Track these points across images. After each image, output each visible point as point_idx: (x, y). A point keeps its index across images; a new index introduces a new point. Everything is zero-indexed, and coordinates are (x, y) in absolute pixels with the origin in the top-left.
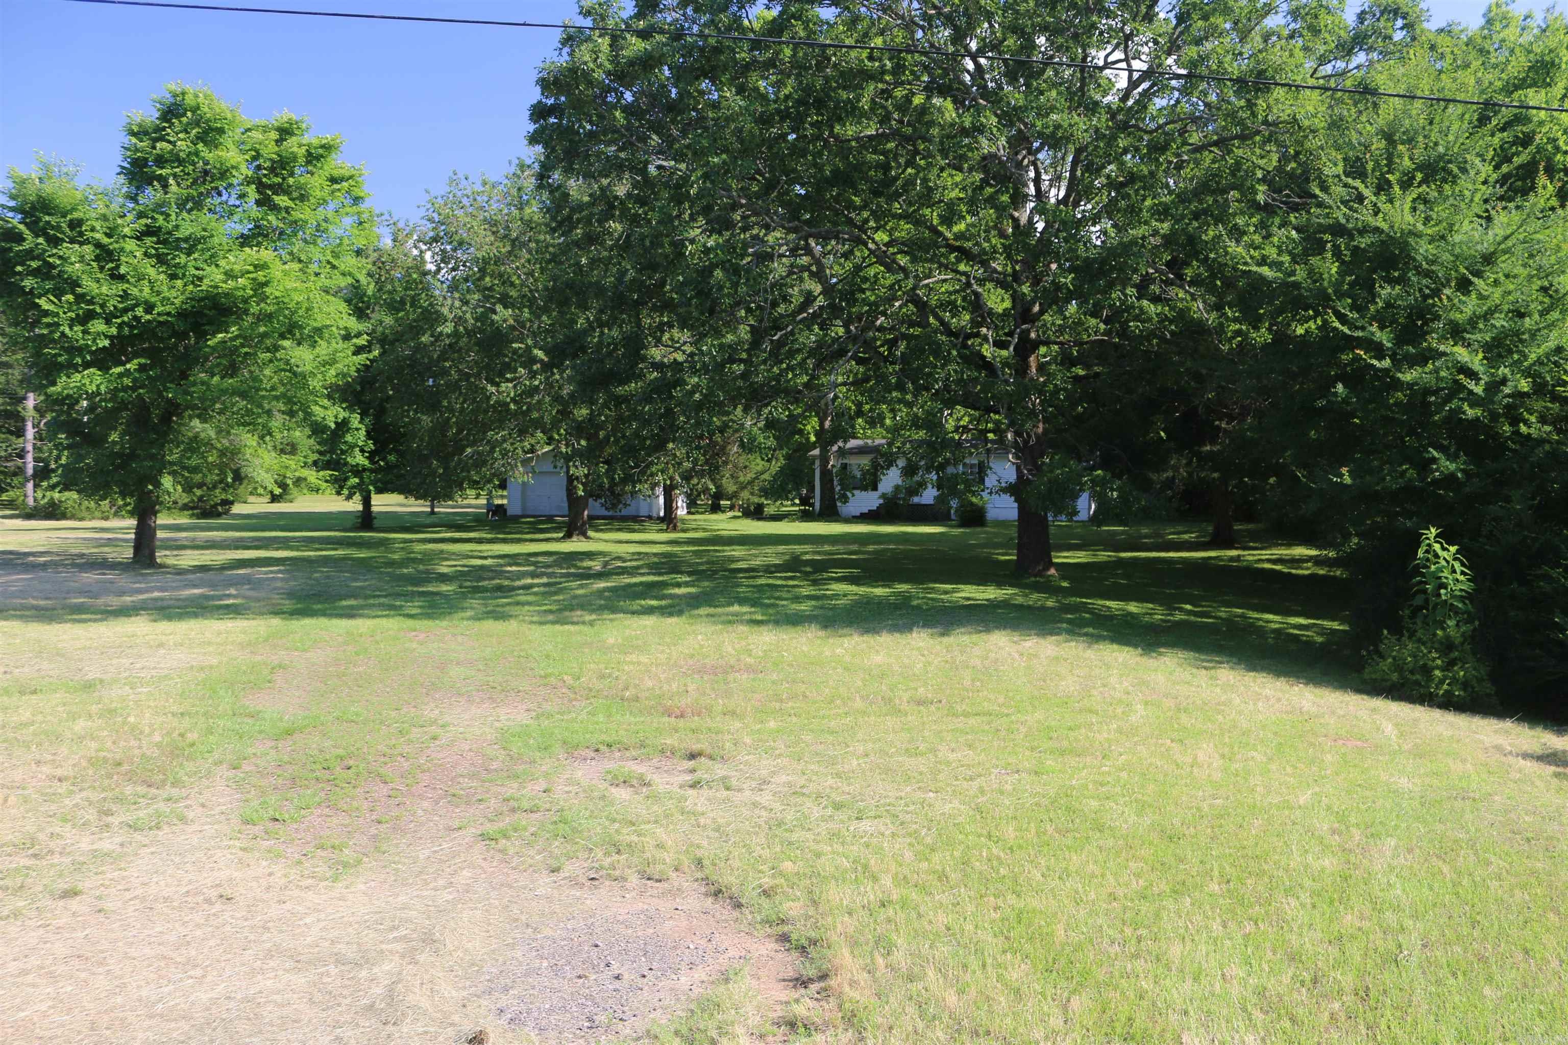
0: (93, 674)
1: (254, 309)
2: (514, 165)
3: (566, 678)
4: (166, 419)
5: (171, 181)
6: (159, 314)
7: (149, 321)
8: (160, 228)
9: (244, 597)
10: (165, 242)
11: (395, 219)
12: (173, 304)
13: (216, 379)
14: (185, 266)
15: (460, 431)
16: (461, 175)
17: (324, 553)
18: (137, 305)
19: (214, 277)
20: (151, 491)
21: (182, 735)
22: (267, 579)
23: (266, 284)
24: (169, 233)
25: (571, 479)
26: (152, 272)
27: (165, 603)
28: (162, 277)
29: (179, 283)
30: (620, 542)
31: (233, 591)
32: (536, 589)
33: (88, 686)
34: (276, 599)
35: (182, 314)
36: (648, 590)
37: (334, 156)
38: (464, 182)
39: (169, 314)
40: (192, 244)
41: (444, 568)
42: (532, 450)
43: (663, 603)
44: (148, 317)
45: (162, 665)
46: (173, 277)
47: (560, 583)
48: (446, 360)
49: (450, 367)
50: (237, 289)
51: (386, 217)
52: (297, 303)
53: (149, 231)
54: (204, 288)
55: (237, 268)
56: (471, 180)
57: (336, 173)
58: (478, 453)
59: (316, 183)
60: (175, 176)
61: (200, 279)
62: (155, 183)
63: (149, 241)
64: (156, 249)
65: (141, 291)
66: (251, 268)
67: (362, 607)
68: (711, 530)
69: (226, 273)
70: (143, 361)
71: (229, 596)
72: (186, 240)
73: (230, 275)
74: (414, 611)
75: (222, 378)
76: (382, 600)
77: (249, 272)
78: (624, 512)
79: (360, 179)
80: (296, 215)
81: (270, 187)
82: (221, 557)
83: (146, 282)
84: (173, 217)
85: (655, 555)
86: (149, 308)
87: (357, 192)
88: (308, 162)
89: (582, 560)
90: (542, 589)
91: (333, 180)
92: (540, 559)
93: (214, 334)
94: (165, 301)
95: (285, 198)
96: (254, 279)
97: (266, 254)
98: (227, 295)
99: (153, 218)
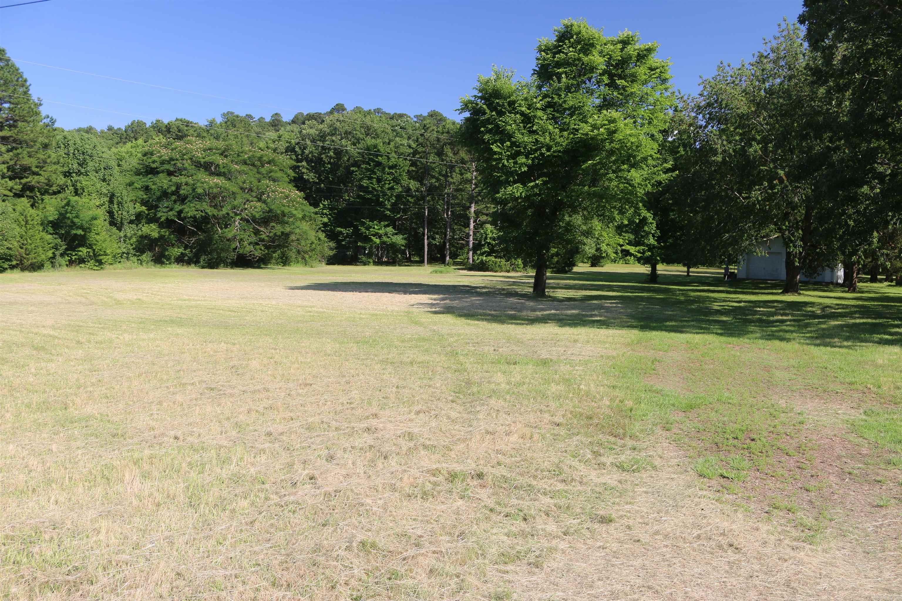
0: (544, 355)
1: (608, 146)
2: (756, 56)
3: (869, 386)
4: (554, 213)
5: (563, 76)
6: (554, 152)
7: (548, 156)
8: (555, 103)
9: (605, 317)
10: (558, 111)
11: (682, 95)
12: (562, 145)
13: (586, 188)
14: (569, 123)
15: (719, 223)
16: (725, 64)
17: (637, 294)
18: (542, 147)
19: (585, 128)
20: (545, 254)
21: (621, 401)
22: (612, 307)
23: (615, 132)
24: (561, 105)
25: (789, 254)
26: (550, 127)
27: (561, 317)
28: (557, 130)
29: (565, 133)
30: (820, 297)
31: (596, 312)
32: (788, 323)
33: (545, 363)
34: (625, 319)
35: (566, 151)
36: (874, 329)
37: (653, 55)
38: (727, 68)
39: (559, 151)
40: (574, 111)
41: (716, 306)
42: (767, 236)
43: (894, 337)
44: (548, 153)
45: (583, 353)
46: (562, 130)
47: (804, 320)
48: (713, 180)
49: (715, 184)
50: (598, 135)
51: (677, 93)
52: (632, 143)
53: (550, 105)
54: (579, 136)
55: (599, 122)
56: (731, 67)
57: (654, 65)
58: (733, 237)
59: (642, 71)
60: (566, 73)
61: (577, 130)
62: (554, 77)
63: (549, 110)
64: (553, 115)
65: (545, 139)
66: (606, 122)
67: (684, 327)
68: (880, 293)
69: (591, 126)
70: (545, 179)
71: (595, 315)
72: (569, 109)
73: (594, 127)
74: (719, 331)
75: (589, 187)
76: (692, 323)
77: (605, 125)
78: (819, 279)
79: (667, 68)
80: (630, 90)
81: (615, 75)
82: (579, 294)
83: (547, 134)
84: (563, 96)
85: (853, 306)
86: (549, 148)
87: (664, 76)
88: (638, 60)
89: (805, 307)
90: (792, 323)
91: (651, 69)
92: (775, 304)
93: (585, 162)
94: (557, 144)
95: (623, 81)
96: (608, 129)
97: (614, 114)
98: (592, 138)
99: (552, 98)
